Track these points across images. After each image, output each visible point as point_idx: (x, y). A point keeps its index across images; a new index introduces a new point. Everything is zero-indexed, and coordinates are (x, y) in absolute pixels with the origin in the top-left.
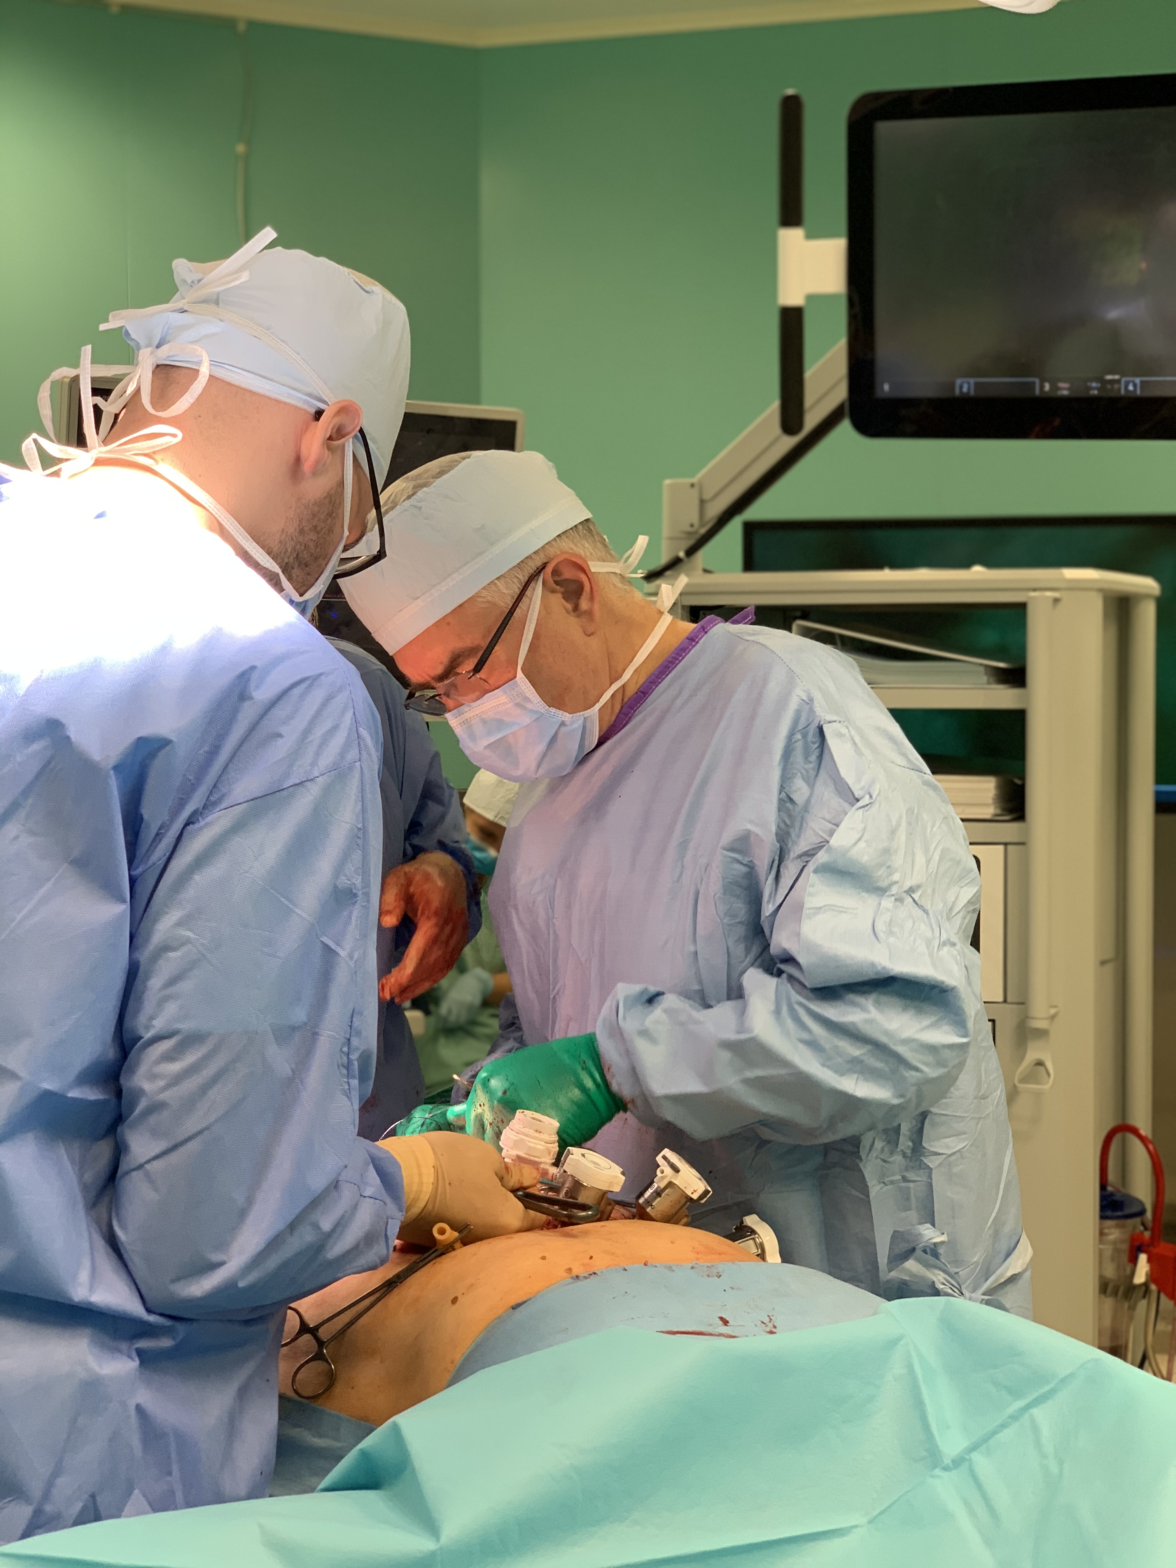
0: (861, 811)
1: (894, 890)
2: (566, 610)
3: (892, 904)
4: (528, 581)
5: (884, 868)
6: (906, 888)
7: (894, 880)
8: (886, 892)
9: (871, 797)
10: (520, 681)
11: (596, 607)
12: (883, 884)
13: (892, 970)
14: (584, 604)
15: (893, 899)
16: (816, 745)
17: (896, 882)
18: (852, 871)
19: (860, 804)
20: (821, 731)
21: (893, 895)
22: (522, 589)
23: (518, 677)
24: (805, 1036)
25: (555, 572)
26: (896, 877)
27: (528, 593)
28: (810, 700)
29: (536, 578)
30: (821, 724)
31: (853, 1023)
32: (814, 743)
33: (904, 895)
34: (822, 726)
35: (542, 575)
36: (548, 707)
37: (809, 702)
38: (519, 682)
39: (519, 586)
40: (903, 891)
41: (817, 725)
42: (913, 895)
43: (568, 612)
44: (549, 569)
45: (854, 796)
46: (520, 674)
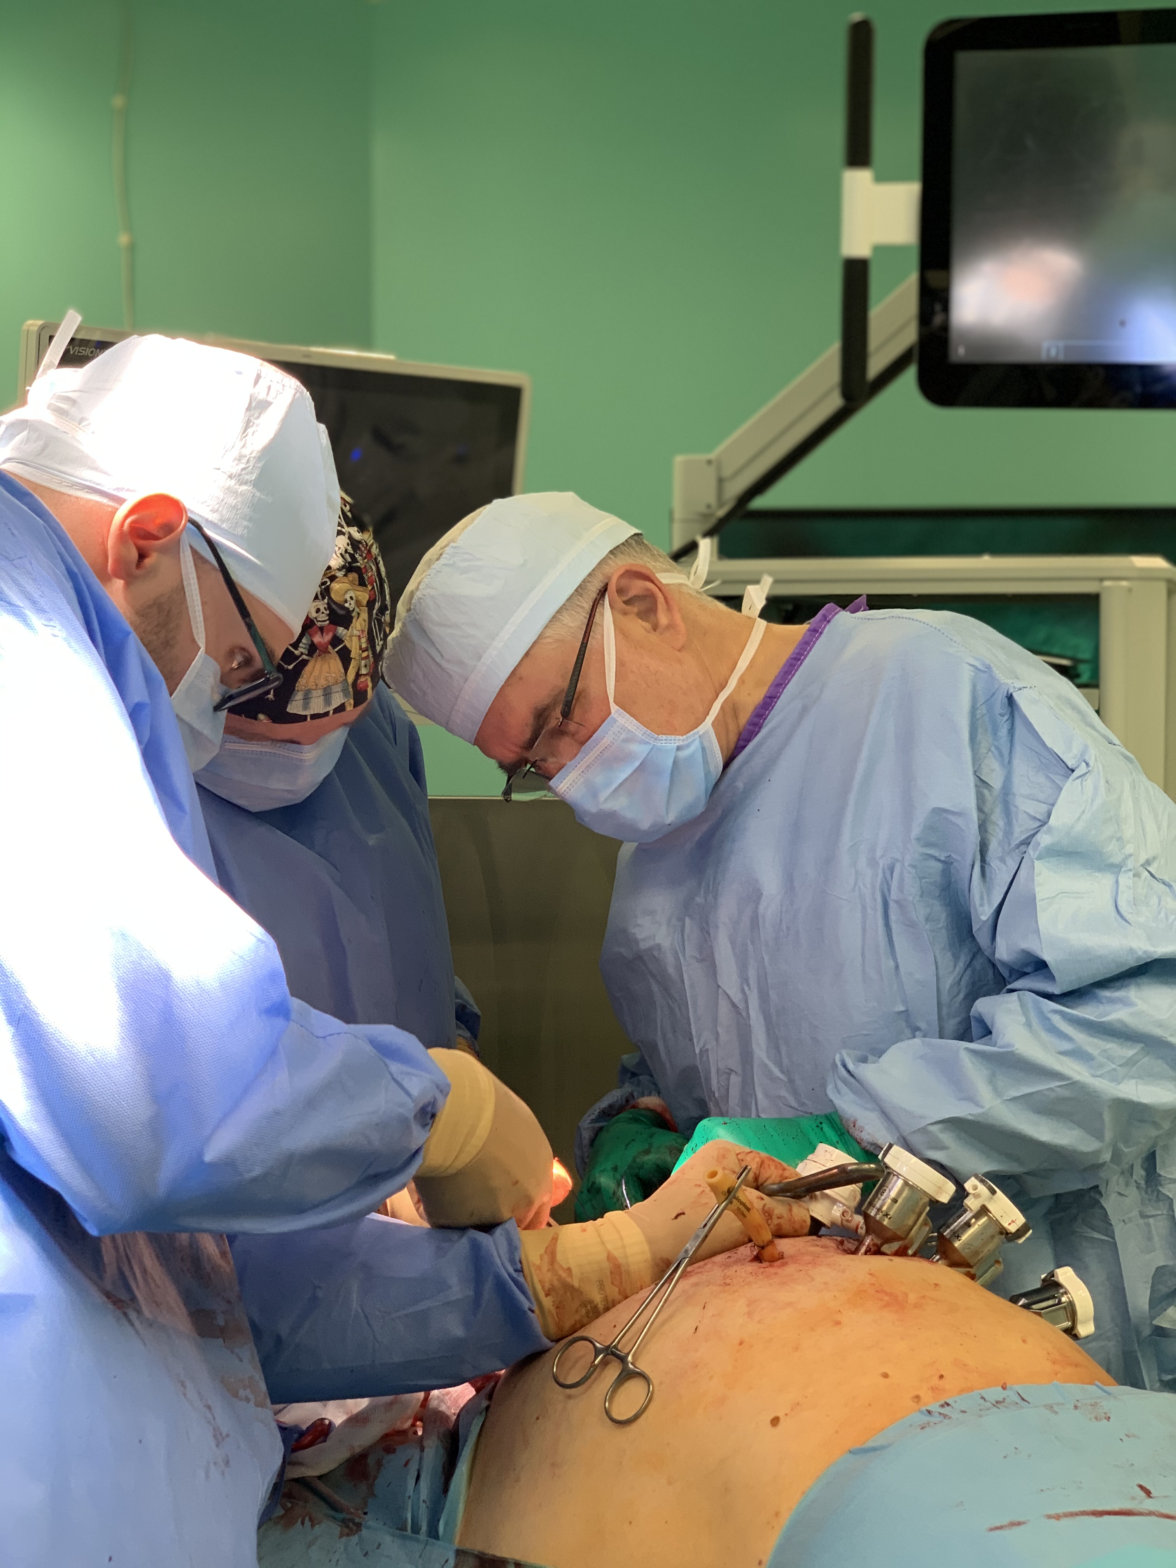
0: (1079, 781)
1: (1130, 864)
2: (645, 629)
3: (1131, 881)
4: (593, 606)
5: (1114, 841)
6: (1142, 860)
7: (1127, 854)
8: (1122, 867)
9: (1087, 764)
10: (617, 714)
11: (678, 617)
12: (1116, 859)
13: (1155, 952)
14: (663, 619)
15: (1131, 874)
16: (1006, 717)
17: (1130, 855)
18: (1079, 850)
19: (1076, 774)
20: (1010, 698)
21: (1130, 870)
22: (588, 617)
23: (613, 711)
24: (1066, 1046)
25: (620, 591)
26: (1130, 849)
27: (597, 618)
28: (986, 668)
29: (601, 602)
30: (1010, 692)
31: (1120, 1021)
32: (1002, 715)
33: (1141, 869)
34: (1011, 695)
35: (607, 596)
36: (656, 736)
37: (986, 670)
38: (615, 717)
39: (584, 614)
40: (1139, 864)
41: (1005, 694)
42: (1148, 868)
43: (648, 632)
44: (612, 587)
45: (1068, 767)
46: (614, 707)
